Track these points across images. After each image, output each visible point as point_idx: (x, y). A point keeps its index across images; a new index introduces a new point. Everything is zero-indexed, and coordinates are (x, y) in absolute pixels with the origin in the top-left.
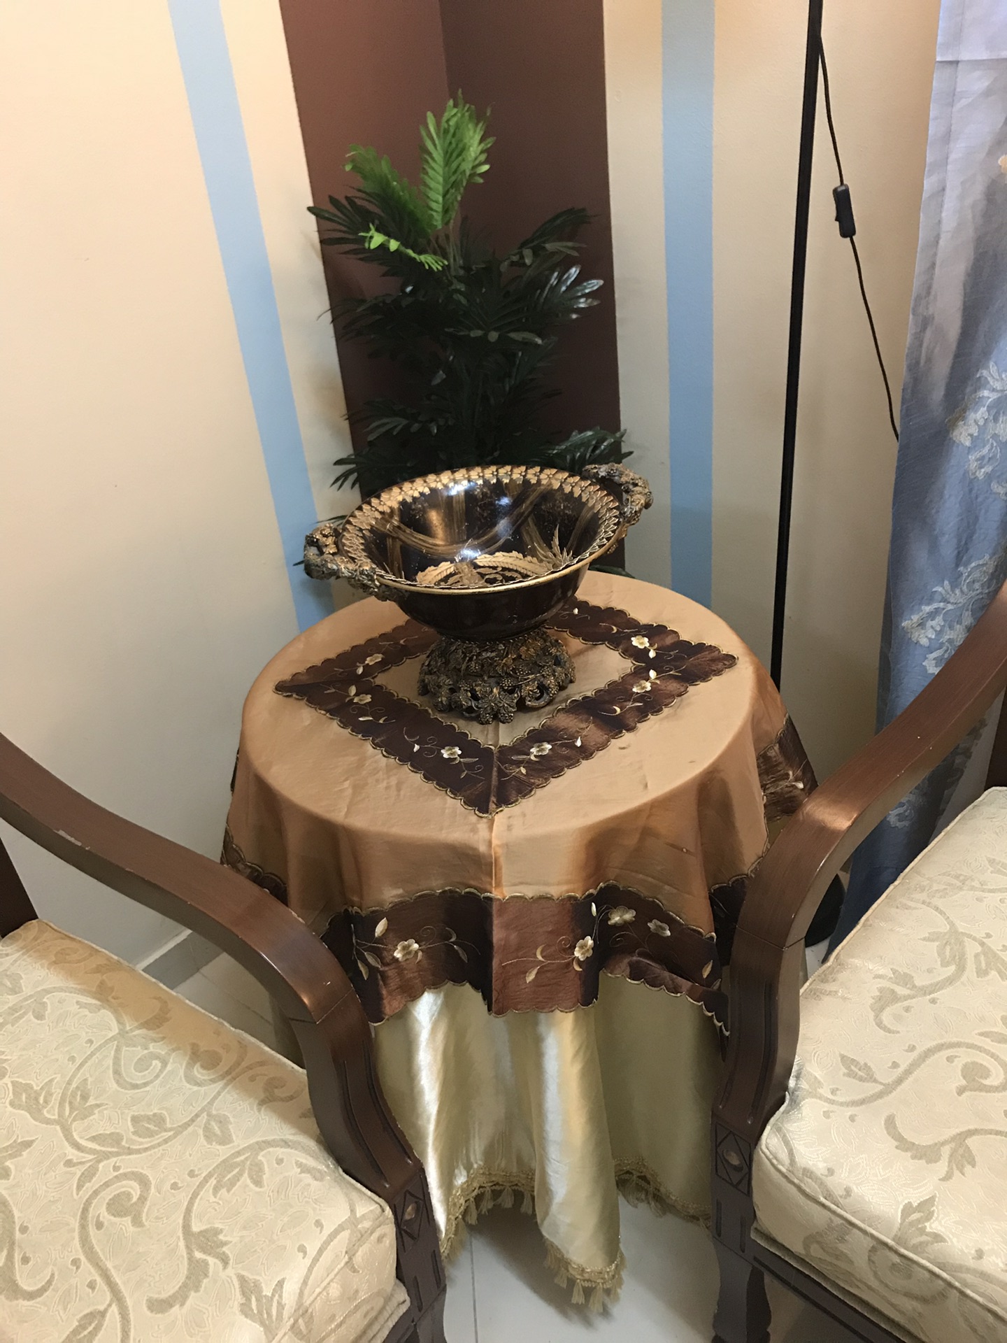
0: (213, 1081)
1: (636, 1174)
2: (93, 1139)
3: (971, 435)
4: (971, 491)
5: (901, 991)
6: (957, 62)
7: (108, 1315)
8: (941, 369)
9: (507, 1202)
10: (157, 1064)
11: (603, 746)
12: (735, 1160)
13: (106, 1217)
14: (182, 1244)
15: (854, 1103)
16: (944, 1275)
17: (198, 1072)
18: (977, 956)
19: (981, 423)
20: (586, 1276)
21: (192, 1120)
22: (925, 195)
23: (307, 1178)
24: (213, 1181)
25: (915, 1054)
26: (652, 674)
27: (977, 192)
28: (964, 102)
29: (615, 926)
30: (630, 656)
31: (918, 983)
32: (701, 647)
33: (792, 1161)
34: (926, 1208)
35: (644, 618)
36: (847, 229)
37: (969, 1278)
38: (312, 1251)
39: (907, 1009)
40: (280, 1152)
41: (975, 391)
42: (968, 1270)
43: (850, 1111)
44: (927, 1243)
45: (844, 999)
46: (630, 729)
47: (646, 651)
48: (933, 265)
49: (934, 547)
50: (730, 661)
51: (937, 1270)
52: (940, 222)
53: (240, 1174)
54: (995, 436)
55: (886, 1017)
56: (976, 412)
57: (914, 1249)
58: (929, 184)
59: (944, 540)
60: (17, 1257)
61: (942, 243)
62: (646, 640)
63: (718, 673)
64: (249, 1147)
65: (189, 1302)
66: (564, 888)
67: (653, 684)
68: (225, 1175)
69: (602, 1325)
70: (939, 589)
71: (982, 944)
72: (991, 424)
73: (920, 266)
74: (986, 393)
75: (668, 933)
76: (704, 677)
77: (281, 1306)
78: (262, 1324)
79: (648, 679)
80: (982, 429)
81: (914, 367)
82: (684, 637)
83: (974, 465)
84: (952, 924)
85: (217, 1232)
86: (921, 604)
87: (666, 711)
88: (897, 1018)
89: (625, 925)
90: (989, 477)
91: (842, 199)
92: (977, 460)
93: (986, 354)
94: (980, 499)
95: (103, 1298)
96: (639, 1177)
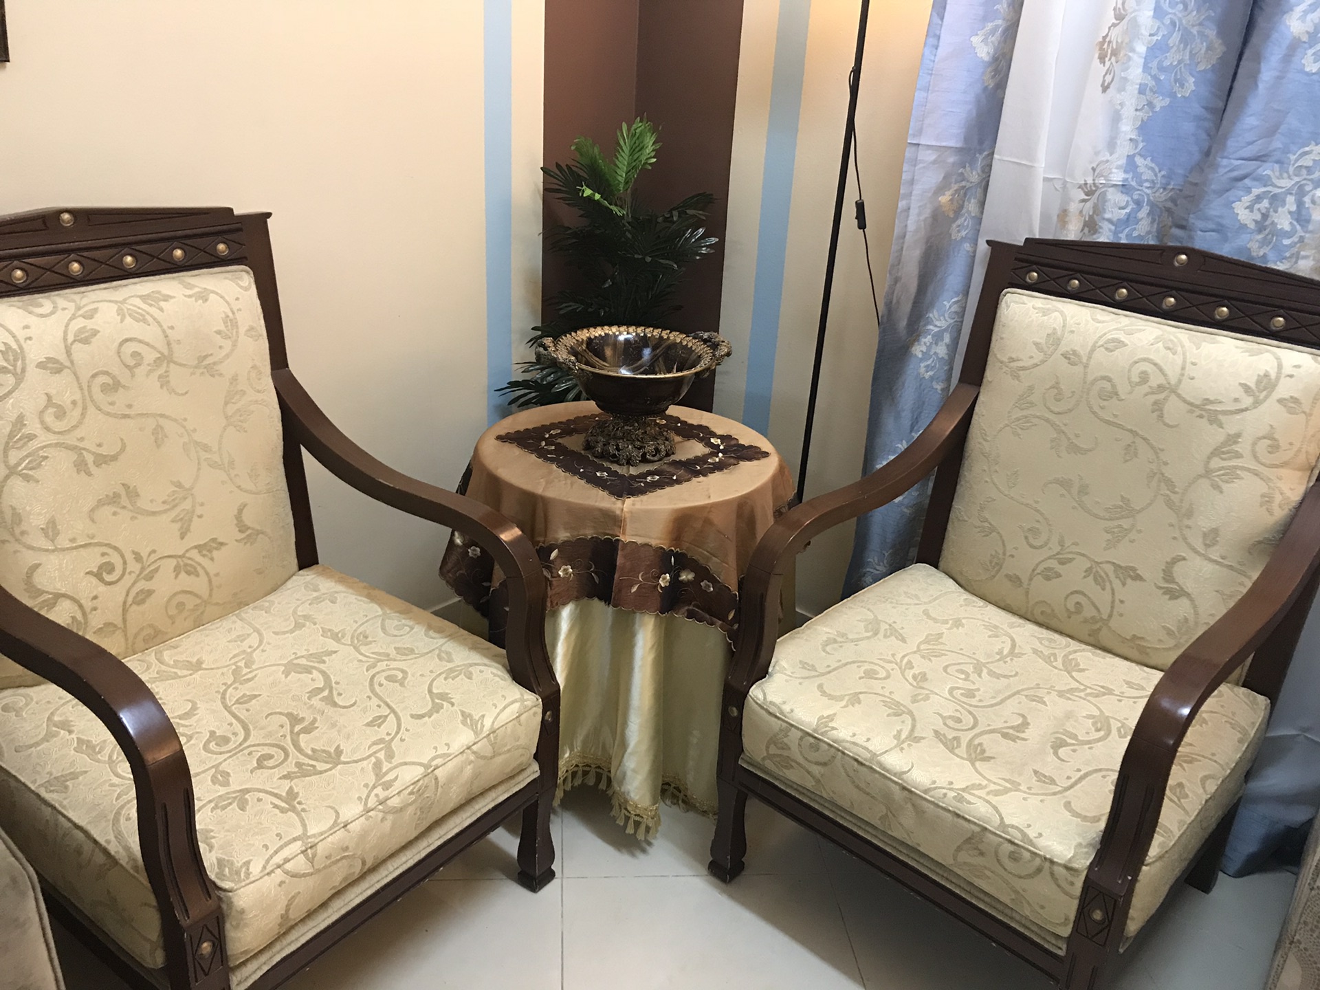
0: (442, 638)
1: (673, 785)
2: (373, 653)
3: (922, 351)
4: (921, 385)
5: (839, 639)
6: (919, 145)
7: (389, 718)
8: (906, 308)
9: (591, 781)
10: (408, 629)
11: (689, 480)
12: (735, 712)
13: (384, 682)
14: (428, 696)
15: (802, 678)
16: (835, 745)
17: (431, 633)
18: (886, 630)
19: (928, 344)
20: (638, 812)
21: (430, 652)
22: (899, 210)
23: (497, 679)
24: (444, 675)
25: (840, 663)
26: (720, 455)
27: (927, 213)
28: (921, 165)
29: (682, 582)
30: (709, 447)
31: (850, 636)
32: (751, 447)
33: (765, 698)
34: (831, 718)
35: (719, 432)
36: (862, 225)
37: (847, 745)
38: (500, 707)
39: (841, 647)
40: (482, 668)
41: (925, 325)
42: (847, 742)
43: (801, 680)
44: (828, 731)
45: (806, 640)
46: (705, 475)
47: (719, 446)
48: (902, 248)
49: (898, 417)
50: (766, 454)
51: (832, 743)
52: (906, 226)
53: (460, 674)
54: (935, 353)
55: (828, 649)
56: (926, 338)
57: (822, 734)
58: (902, 204)
59: (903, 414)
60: (335, 693)
61: (907, 237)
62: (719, 440)
63: (758, 459)
64: (464, 665)
65: (433, 717)
66: (658, 542)
67: (720, 459)
68: (450, 674)
69: (641, 856)
70: (900, 446)
71: (890, 625)
72: (934, 346)
73: (894, 248)
74: (931, 327)
75: (712, 589)
76: (750, 459)
77: (483, 726)
78: (473, 730)
79: (717, 456)
80: (929, 348)
81: (889, 304)
82: (742, 442)
83: (922, 370)
84: (875, 616)
85: (447, 694)
86: (889, 455)
87: (725, 471)
88: (835, 649)
89: (689, 583)
90: (932, 378)
91: (860, 207)
92: (925, 367)
93: (932, 305)
94: (926, 391)
95: (386, 711)
96: (674, 788)
